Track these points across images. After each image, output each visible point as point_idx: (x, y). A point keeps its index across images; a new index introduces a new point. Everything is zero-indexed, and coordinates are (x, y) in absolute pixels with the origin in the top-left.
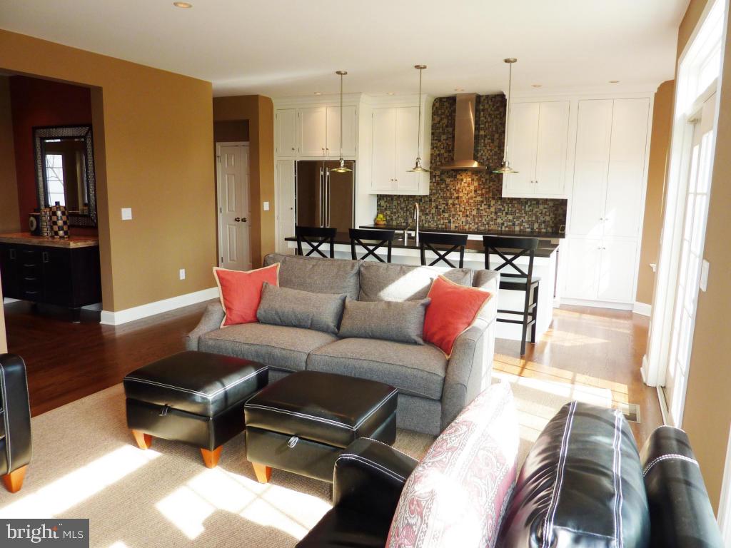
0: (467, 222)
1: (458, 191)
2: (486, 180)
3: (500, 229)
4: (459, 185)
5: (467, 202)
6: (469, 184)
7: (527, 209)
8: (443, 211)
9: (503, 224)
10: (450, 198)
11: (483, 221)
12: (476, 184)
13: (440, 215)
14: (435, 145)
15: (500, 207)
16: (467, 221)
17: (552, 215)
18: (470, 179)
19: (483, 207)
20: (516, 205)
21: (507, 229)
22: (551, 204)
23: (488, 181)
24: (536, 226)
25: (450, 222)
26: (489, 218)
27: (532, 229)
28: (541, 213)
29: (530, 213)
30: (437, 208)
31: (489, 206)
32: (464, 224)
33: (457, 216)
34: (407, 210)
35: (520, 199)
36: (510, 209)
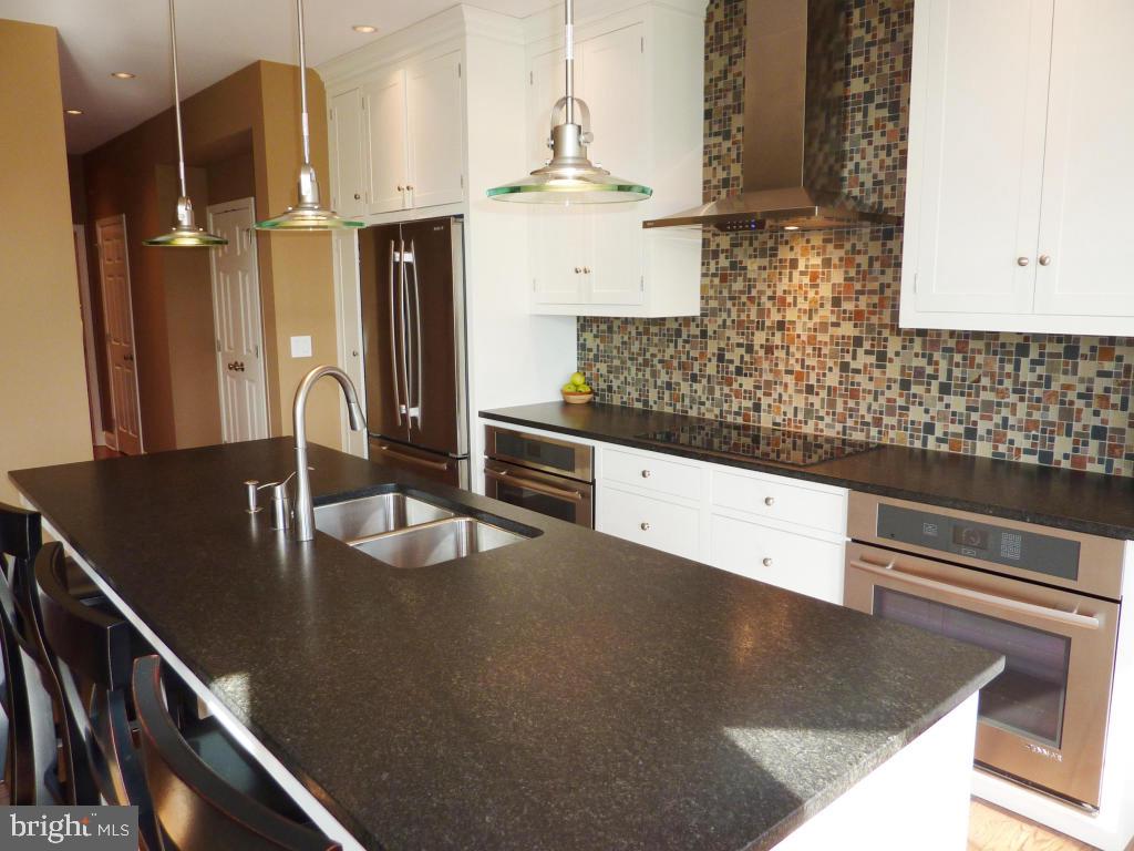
0: (809, 412)
1: (782, 303)
2: (871, 260)
3: (918, 444)
4: (785, 280)
5: (812, 340)
6: (814, 277)
7: (1026, 375)
8: (739, 371)
9: (929, 428)
10: (760, 326)
11: (863, 411)
12: (837, 276)
13: (729, 382)
14: (715, 152)
15: (921, 362)
18: (817, 261)
19: (863, 360)
20: (979, 359)
21: (944, 448)
23: (877, 265)
24: (1062, 445)
25: (757, 407)
26: (882, 400)
27: (1046, 456)
28: (1086, 395)
29: (1038, 392)
30: (721, 358)
32: (801, 416)
33: (780, 389)
34: (646, 363)
35: (995, 335)
36: (957, 372)
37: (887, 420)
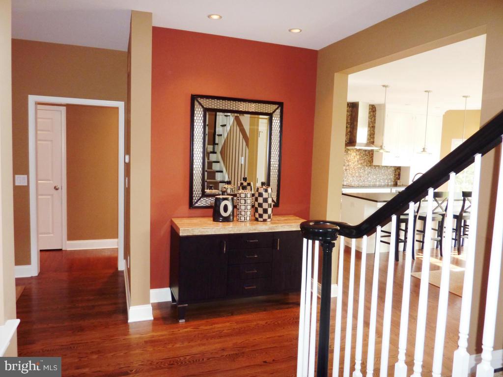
0: (353, 181)
1: (348, 161)
5: (354, 168)
6: (354, 157)
7: (383, 172)
10: (344, 165)
12: (358, 157)
16: (353, 179)
17: (394, 175)
22: (393, 169)
24: (386, 181)
28: (389, 174)
29: (384, 174)
31: (365, 171)
37: (366, 180)
